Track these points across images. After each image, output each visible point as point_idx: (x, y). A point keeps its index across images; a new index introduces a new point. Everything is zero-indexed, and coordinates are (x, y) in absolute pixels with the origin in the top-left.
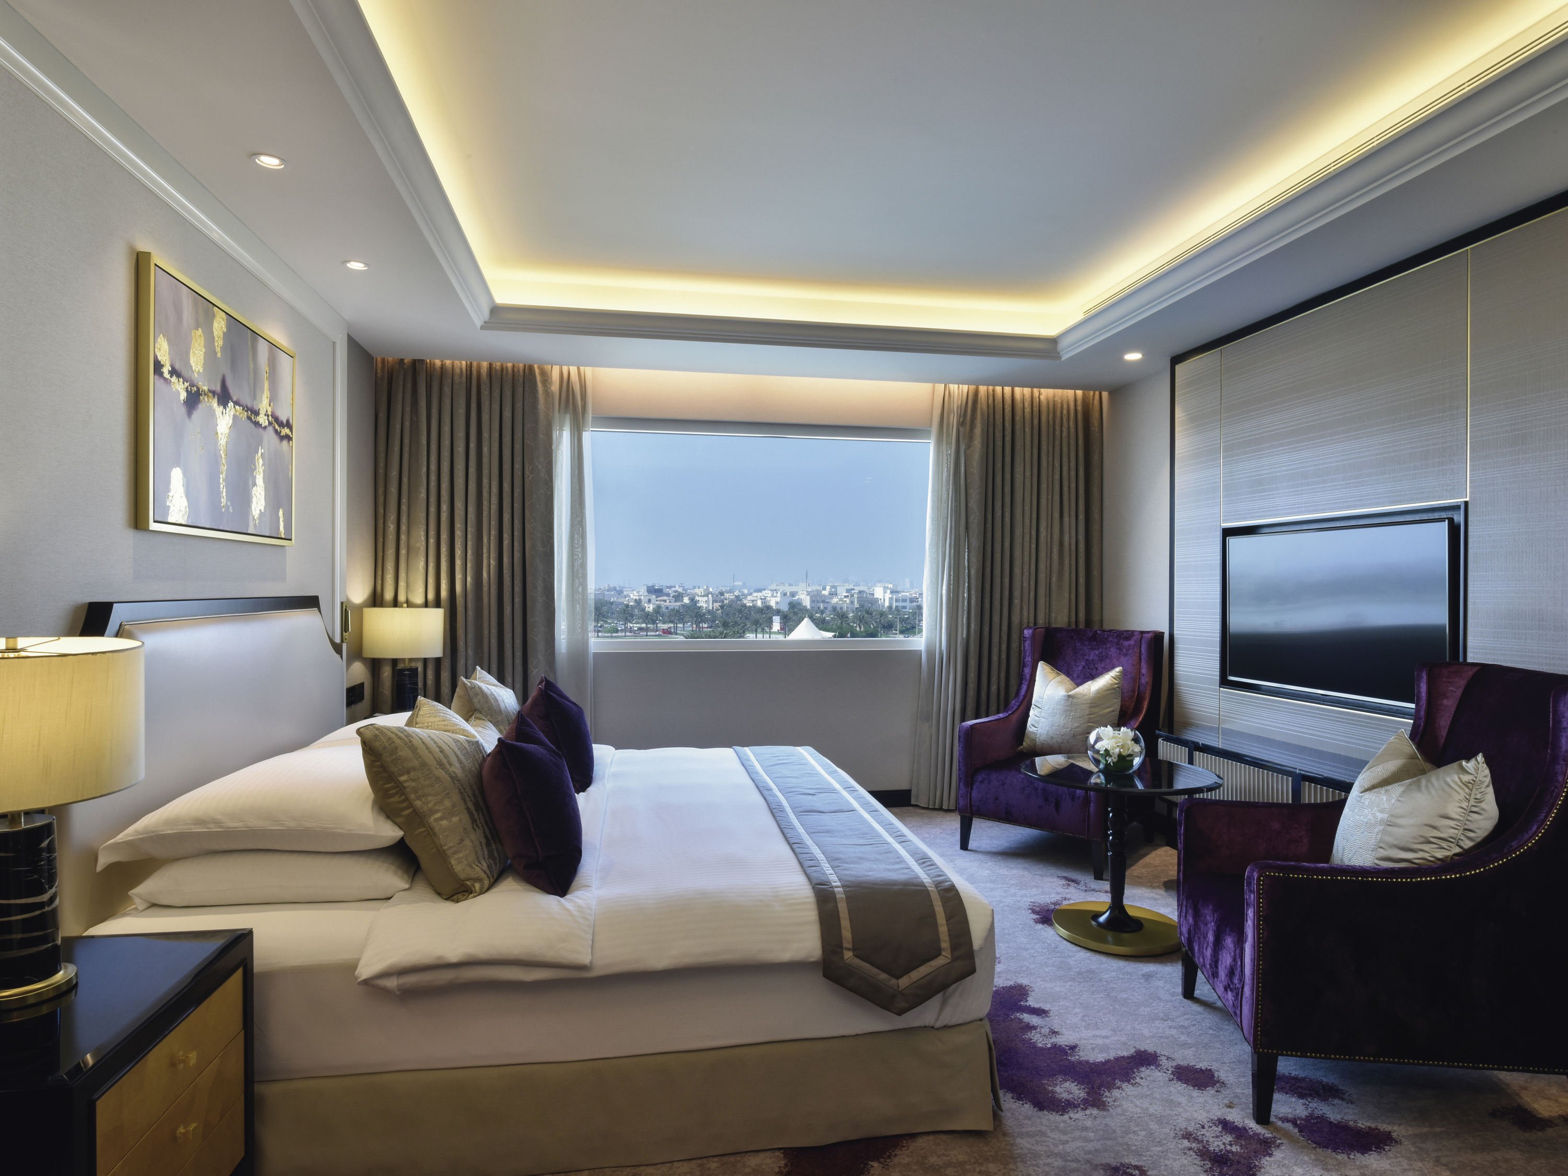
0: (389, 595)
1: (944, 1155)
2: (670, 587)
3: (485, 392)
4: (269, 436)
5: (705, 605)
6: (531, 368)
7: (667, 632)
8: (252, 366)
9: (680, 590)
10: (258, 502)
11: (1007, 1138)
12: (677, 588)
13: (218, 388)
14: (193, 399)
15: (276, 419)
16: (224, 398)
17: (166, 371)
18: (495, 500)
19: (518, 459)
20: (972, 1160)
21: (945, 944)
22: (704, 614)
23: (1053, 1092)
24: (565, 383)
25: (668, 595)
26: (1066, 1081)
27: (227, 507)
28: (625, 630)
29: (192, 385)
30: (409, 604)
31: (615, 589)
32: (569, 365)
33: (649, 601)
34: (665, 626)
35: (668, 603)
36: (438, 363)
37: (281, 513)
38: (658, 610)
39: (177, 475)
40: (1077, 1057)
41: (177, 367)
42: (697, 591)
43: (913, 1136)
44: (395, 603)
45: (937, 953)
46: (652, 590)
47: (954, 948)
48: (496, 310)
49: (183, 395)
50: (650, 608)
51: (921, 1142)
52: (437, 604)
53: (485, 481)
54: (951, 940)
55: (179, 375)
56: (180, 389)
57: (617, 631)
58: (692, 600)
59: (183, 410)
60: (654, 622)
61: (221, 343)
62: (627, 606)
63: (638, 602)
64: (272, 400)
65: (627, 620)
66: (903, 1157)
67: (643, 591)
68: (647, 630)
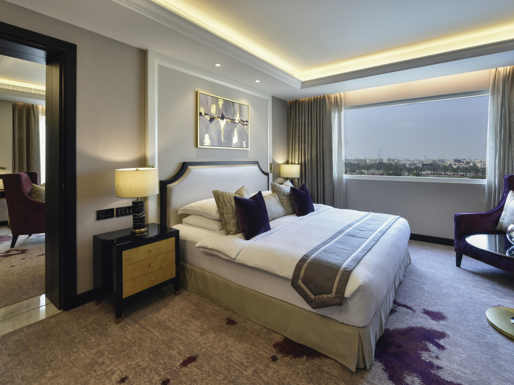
0: (290, 161)
1: (330, 369)
2: (465, 160)
3: (313, 105)
4: (239, 126)
5: (480, 166)
6: (324, 96)
7: (463, 176)
8: (232, 110)
9: (469, 161)
10: (235, 139)
11: (361, 380)
12: (467, 160)
13: (221, 116)
14: (212, 119)
15: (242, 121)
16: (223, 118)
17: (203, 115)
18: (315, 135)
19: (321, 122)
20: (338, 377)
21: (334, 290)
22: (479, 169)
23: (405, 377)
24: (336, 99)
25: (463, 162)
26: (417, 377)
27: (224, 142)
28: (445, 174)
29: (212, 116)
30: (295, 164)
31: (441, 160)
32: (336, 93)
33: (455, 165)
34: (462, 174)
35: (463, 165)
36: (301, 100)
37: (244, 142)
38: (458, 168)
39: (207, 136)
40: (436, 372)
41: (207, 113)
42: (476, 161)
43: (328, 357)
44: (292, 164)
45: (330, 293)
46: (456, 161)
47: (337, 293)
48: (303, 83)
49: (209, 119)
50: (455, 167)
51: (328, 361)
52: (299, 164)
53: (313, 130)
54: (337, 289)
55: (207, 115)
56: (208, 118)
57: (441, 175)
58: (474, 164)
59: (209, 122)
60: (456, 172)
61: (221, 106)
62: (446, 166)
63: (450, 165)
64: (241, 116)
65: (445, 171)
66: (316, 361)
67: (453, 161)
68: (454, 174)
